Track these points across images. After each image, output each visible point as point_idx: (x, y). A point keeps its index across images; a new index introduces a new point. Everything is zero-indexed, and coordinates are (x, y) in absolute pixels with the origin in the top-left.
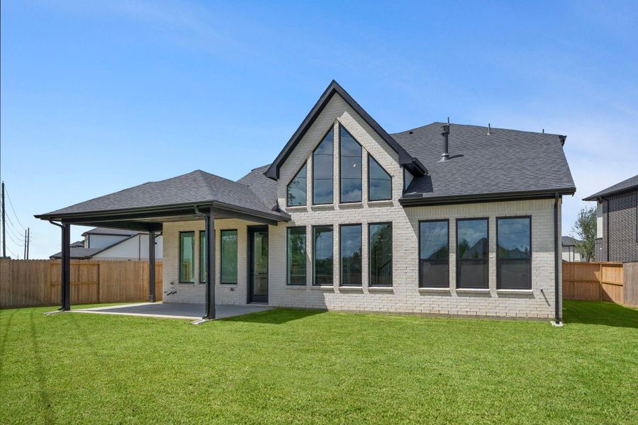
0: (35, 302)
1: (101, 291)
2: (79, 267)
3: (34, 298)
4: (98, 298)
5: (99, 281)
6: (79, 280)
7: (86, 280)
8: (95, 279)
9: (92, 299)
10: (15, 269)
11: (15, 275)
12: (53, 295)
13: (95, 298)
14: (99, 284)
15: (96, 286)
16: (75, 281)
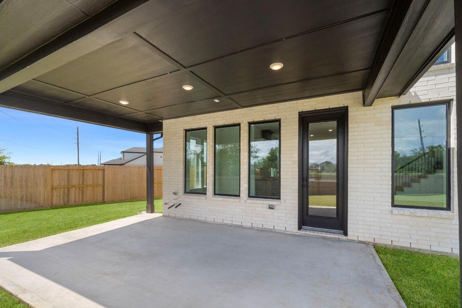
0: (33, 205)
1: (106, 192)
2: (83, 172)
3: (31, 201)
4: (103, 199)
5: (104, 183)
6: (83, 184)
7: (91, 183)
8: (100, 182)
9: (97, 200)
10: (9, 175)
11: (9, 181)
12: (55, 198)
13: (100, 198)
14: (104, 186)
15: (100, 189)
16: (79, 184)
